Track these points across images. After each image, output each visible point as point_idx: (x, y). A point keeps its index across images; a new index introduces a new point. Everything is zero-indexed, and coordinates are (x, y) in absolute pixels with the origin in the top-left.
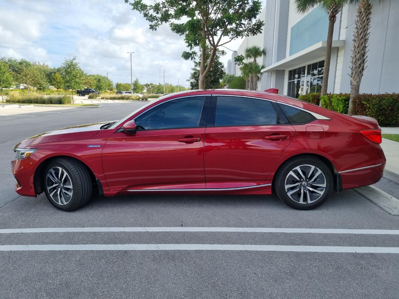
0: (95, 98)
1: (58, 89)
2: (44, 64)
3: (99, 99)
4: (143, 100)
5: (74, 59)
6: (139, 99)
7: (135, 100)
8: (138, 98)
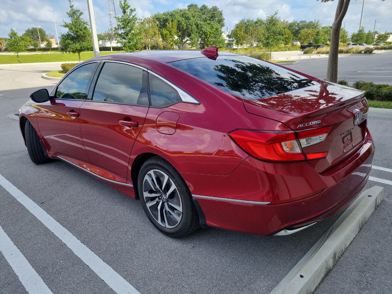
0: (311, 53)
1: (285, 45)
2: (284, 21)
3: (315, 54)
4: (366, 52)
5: (276, 14)
6: (360, 52)
7: (355, 53)
8: (359, 50)
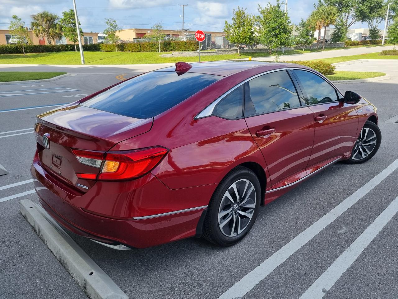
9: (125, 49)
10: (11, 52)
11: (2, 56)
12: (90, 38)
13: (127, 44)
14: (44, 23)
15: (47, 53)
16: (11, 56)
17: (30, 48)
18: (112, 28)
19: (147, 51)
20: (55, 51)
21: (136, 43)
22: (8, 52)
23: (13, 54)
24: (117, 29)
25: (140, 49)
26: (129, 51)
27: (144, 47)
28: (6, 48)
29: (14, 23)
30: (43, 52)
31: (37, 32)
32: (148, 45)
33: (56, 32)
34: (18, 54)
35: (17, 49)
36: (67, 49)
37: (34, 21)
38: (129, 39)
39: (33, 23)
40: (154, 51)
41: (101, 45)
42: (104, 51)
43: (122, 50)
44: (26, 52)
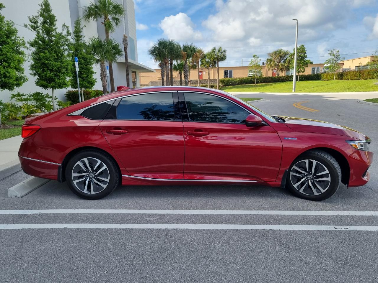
9: (344, 78)
10: (247, 83)
11: (240, 86)
12: (318, 68)
13: (347, 73)
14: (277, 58)
15: (273, 83)
16: (246, 86)
17: (261, 79)
18: (334, 58)
19: (367, 79)
20: (281, 82)
21: (357, 71)
22: (245, 83)
23: (248, 85)
24: (339, 59)
25: (359, 77)
26: (348, 79)
27: (363, 74)
28: (244, 80)
29: (253, 61)
30: (270, 82)
31: (270, 66)
32: (368, 73)
33: (284, 66)
34: (252, 85)
35: (251, 81)
36: (291, 79)
37: (269, 58)
38: (350, 68)
39: (268, 59)
40: (374, 78)
41: (322, 75)
42: (324, 80)
43: (341, 79)
44: (257, 83)
